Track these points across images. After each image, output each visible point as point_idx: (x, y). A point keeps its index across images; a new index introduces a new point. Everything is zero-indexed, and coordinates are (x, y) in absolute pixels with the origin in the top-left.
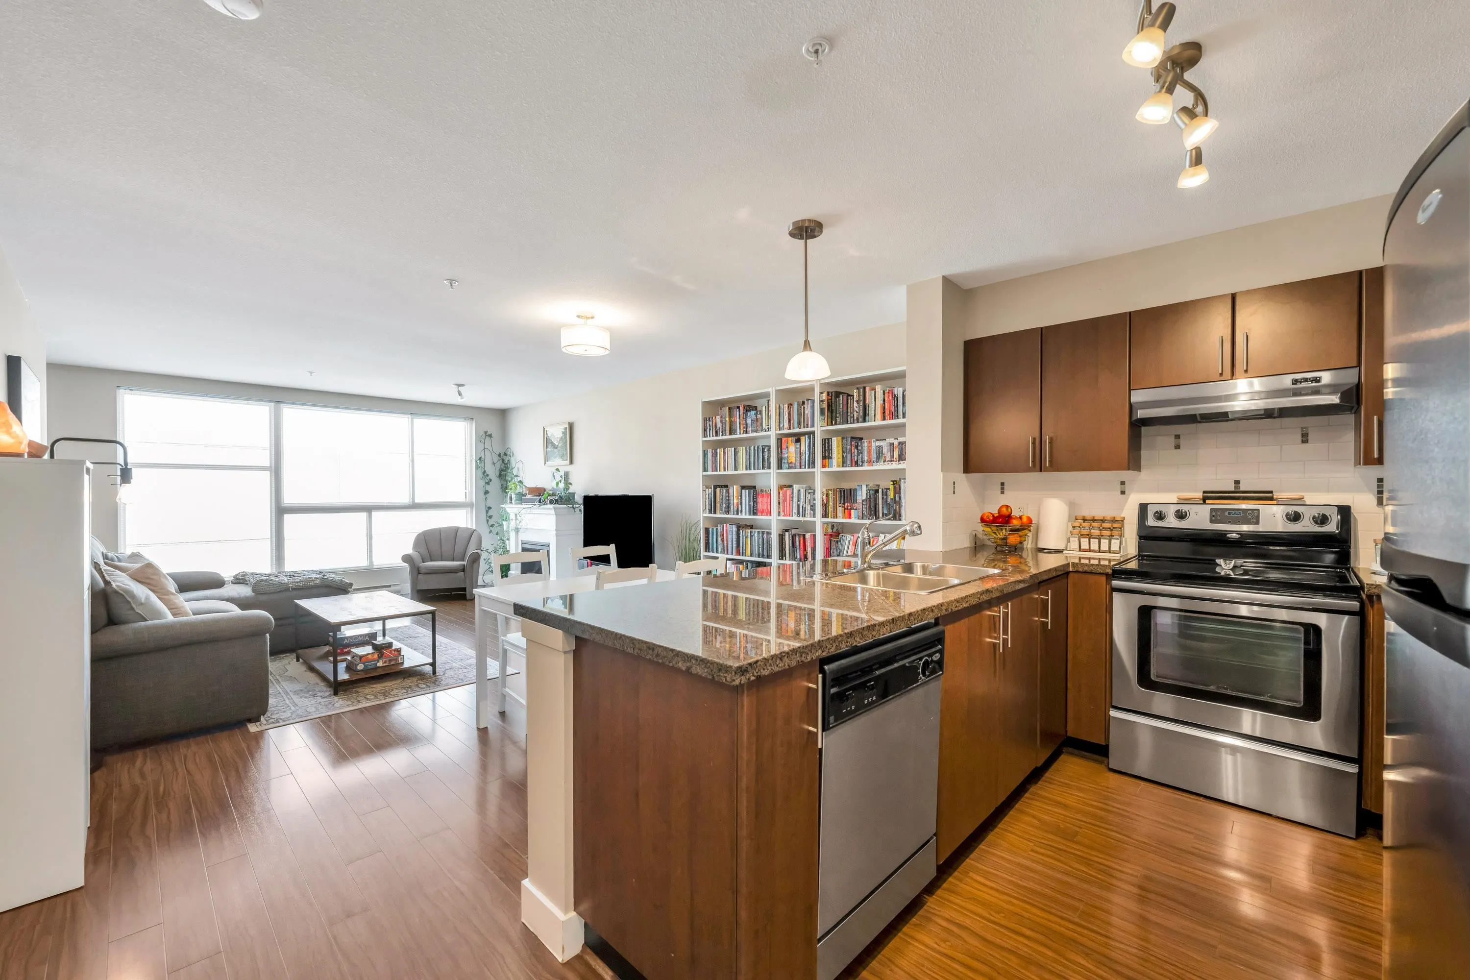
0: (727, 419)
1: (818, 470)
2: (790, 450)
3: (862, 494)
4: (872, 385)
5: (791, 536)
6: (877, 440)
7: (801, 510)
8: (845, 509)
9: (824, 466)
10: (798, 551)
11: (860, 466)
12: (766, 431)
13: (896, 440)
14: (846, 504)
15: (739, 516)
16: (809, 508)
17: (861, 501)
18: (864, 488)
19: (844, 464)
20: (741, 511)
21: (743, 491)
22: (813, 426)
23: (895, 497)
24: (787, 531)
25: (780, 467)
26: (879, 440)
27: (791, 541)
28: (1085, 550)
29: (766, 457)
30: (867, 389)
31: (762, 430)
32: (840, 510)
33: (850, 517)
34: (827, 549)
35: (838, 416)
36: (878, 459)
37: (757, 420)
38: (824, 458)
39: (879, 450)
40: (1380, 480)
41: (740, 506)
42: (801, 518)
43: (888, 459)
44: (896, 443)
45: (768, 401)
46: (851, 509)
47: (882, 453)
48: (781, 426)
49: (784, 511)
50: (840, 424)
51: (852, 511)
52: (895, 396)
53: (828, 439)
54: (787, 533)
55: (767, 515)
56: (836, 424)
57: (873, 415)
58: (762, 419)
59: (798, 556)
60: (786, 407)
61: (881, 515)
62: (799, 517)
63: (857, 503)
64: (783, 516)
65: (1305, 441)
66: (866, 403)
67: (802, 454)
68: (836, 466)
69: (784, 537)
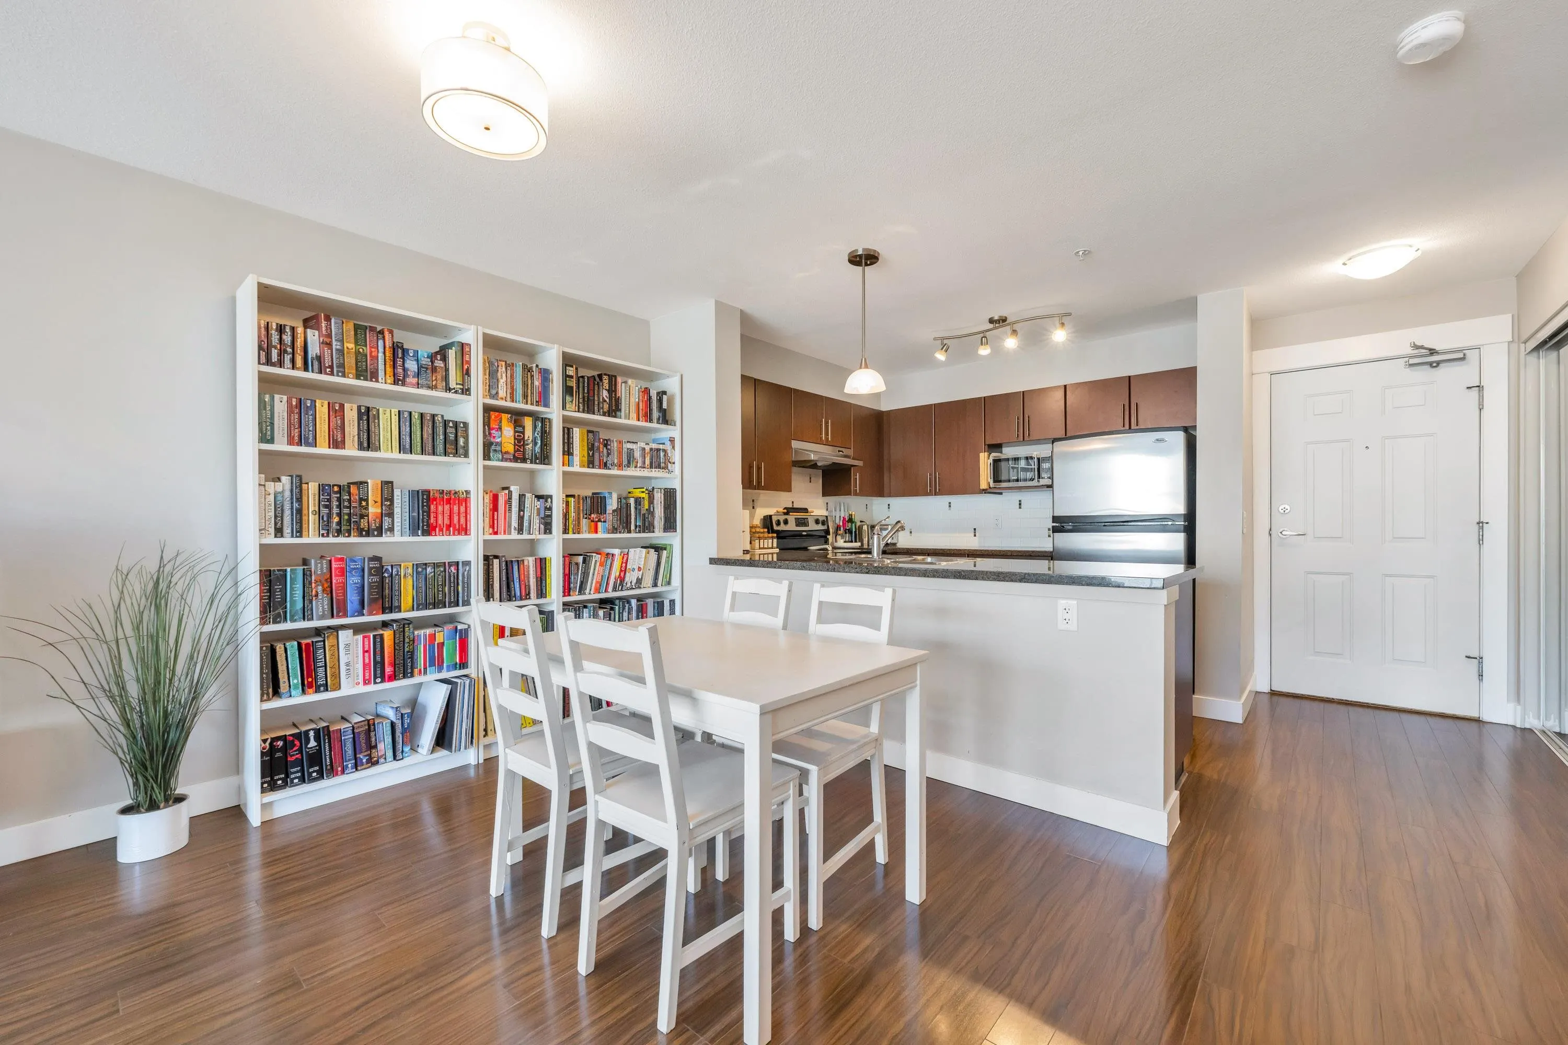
0: (349, 345)
1: (554, 467)
2: (505, 432)
3: (612, 504)
4: (625, 377)
5: (502, 565)
6: (628, 442)
7: (525, 524)
8: (590, 521)
9: (563, 464)
10: (517, 585)
11: (608, 469)
12: (456, 392)
13: (647, 446)
14: (593, 515)
15: (387, 539)
16: (538, 521)
17: (611, 512)
18: (615, 496)
19: (591, 463)
20: (391, 529)
21: (397, 492)
22: (547, 405)
24: (496, 557)
25: (486, 453)
26: (630, 442)
27: (504, 572)
29: (452, 437)
30: (620, 380)
31: (451, 389)
32: (584, 523)
33: (594, 531)
34: (565, 575)
36: (628, 465)
37: (434, 369)
38: (564, 453)
39: (630, 452)
40: (827, 503)
41: (387, 520)
43: (640, 464)
44: (647, 448)
46: (597, 521)
47: (634, 457)
48: (495, 392)
49: (491, 526)
50: (584, 412)
51: (599, 524)
52: (651, 397)
53: (569, 429)
54: (496, 562)
55: (459, 534)
57: (627, 411)
58: (447, 370)
59: (518, 594)
60: (502, 366)
61: (633, 527)
62: (522, 534)
63: (606, 514)
64: (491, 534)
65: (810, 482)
66: (618, 396)
67: (526, 442)
68: (579, 466)
69: (491, 567)
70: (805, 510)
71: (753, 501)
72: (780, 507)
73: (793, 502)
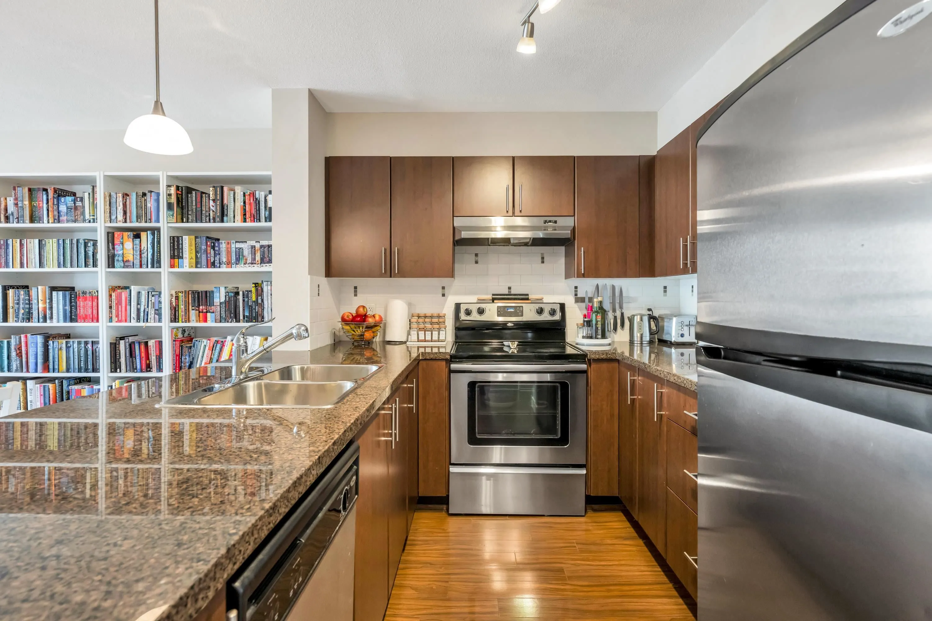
0: (27, 203)
1: (165, 269)
2: (125, 246)
3: (220, 297)
4: (232, 186)
5: (127, 344)
6: (236, 242)
7: (142, 314)
8: (199, 312)
9: (172, 266)
10: (138, 360)
11: (217, 267)
12: (90, 222)
13: (258, 244)
14: (201, 307)
15: (48, 324)
16: (153, 312)
17: (219, 304)
18: (223, 290)
19: (197, 264)
20: (51, 318)
21: (54, 293)
22: (158, 221)
23: (257, 299)
24: (122, 338)
25: (111, 263)
26: (238, 242)
27: (128, 350)
28: (422, 341)
29: (90, 253)
30: (225, 189)
31: (84, 221)
32: (193, 314)
33: (205, 320)
34: (177, 355)
35: (190, 213)
36: (237, 261)
37: (76, 208)
38: (173, 257)
39: (240, 253)
40: (576, 287)
41: (48, 312)
42: (141, 324)
43: (249, 261)
44: (258, 246)
45: (93, 187)
46: (207, 312)
47: (243, 255)
48: (113, 217)
49: (117, 316)
50: (192, 222)
51: (209, 314)
52: (256, 199)
53: (178, 237)
54: (122, 342)
55: (92, 321)
56: (188, 222)
57: (232, 216)
58: (83, 207)
59: (139, 367)
60: (119, 197)
61: (241, 318)
62: (140, 322)
63: (213, 305)
64: (116, 322)
65: (543, 262)
66: (224, 203)
67: (142, 252)
68: (188, 266)
69: (117, 346)
70: (525, 298)
71: (443, 288)
72: (487, 294)
73: (510, 288)
